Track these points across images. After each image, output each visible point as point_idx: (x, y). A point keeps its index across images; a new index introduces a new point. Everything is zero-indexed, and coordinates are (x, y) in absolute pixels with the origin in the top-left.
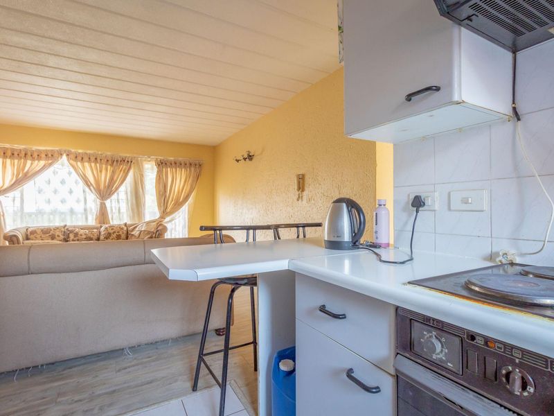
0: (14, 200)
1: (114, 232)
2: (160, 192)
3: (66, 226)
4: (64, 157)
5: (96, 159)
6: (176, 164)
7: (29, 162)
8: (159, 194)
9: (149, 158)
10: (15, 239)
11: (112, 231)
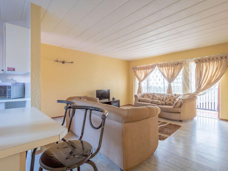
0: (145, 84)
1: (169, 98)
2: (197, 77)
3: (154, 93)
4: (157, 66)
5: (167, 65)
6: (209, 60)
7: (148, 70)
8: (197, 79)
9: (192, 59)
10: (136, 97)
11: (167, 97)
